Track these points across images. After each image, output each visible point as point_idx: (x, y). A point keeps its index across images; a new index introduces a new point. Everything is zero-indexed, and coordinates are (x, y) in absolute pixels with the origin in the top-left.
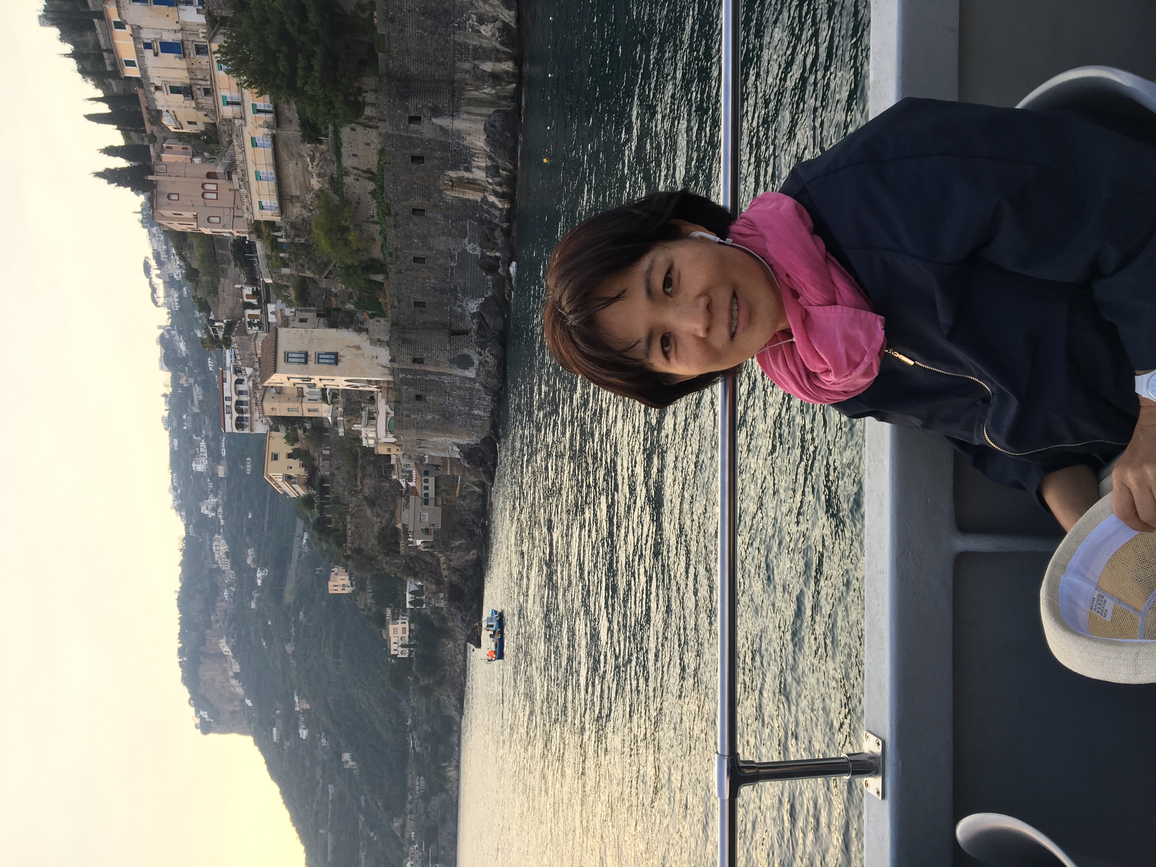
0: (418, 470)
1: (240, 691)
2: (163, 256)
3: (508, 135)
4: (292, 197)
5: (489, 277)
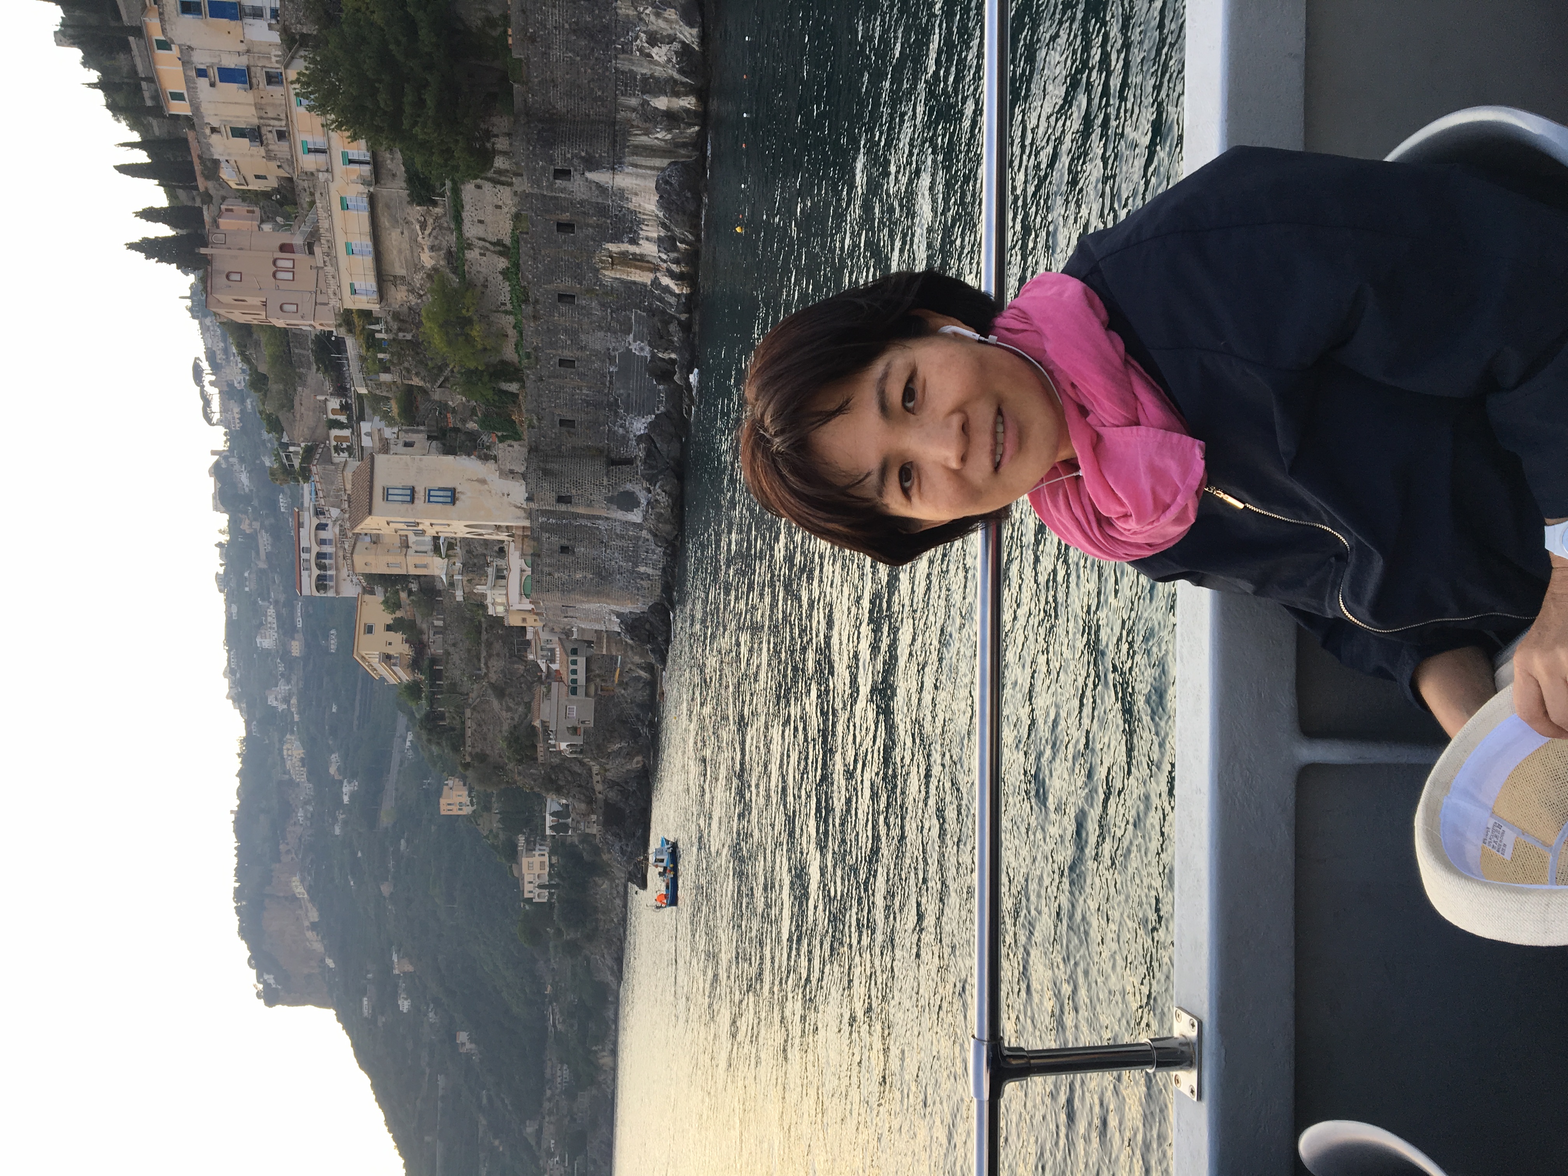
0: (564, 648)
1: (318, 947)
2: (220, 356)
3: (689, 195)
4: (395, 277)
5: (661, 387)
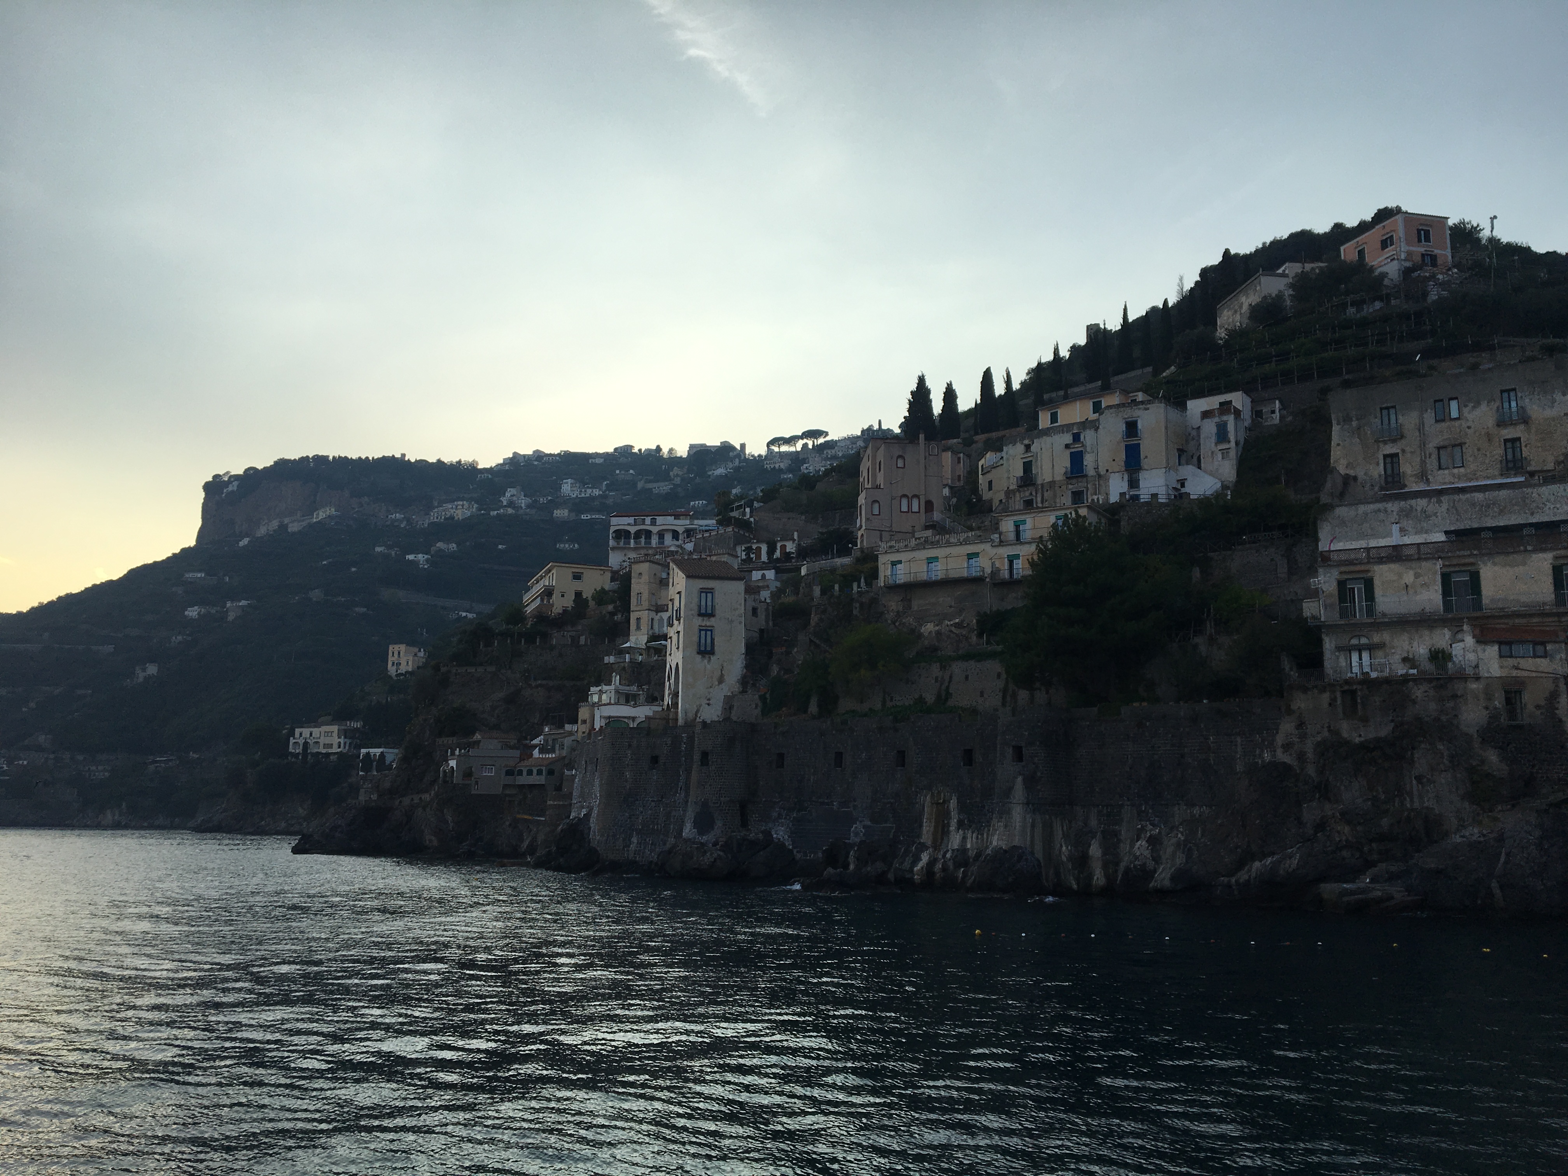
0: (554, 761)
1: (262, 531)
2: (831, 453)
3: (1010, 880)
4: (910, 600)
5: (820, 855)
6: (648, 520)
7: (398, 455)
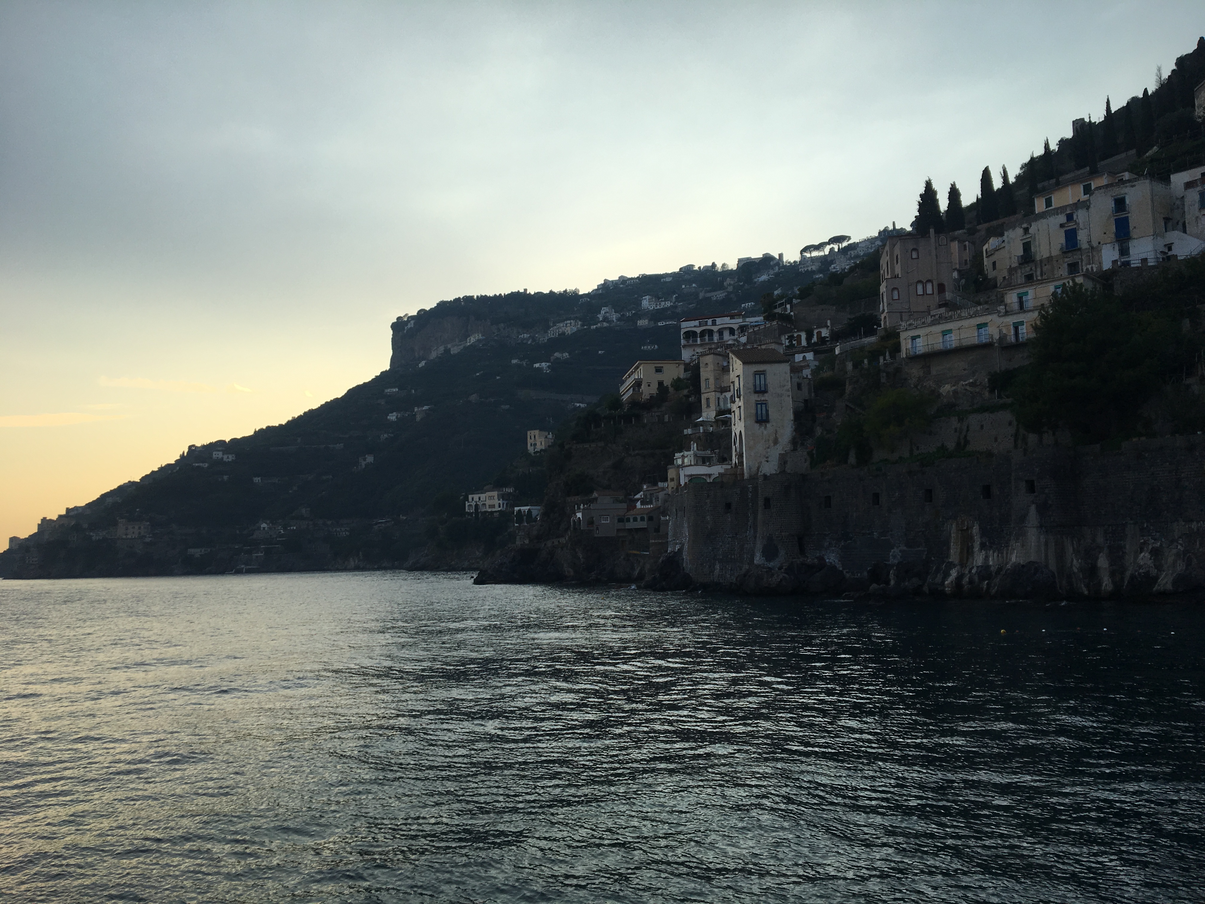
0: (652, 511)
1: (433, 355)
2: (853, 253)
3: (1029, 588)
4: (929, 367)
5: (865, 574)
6: (710, 321)
7: (522, 291)
